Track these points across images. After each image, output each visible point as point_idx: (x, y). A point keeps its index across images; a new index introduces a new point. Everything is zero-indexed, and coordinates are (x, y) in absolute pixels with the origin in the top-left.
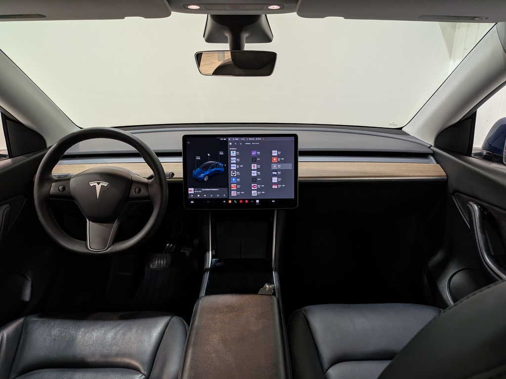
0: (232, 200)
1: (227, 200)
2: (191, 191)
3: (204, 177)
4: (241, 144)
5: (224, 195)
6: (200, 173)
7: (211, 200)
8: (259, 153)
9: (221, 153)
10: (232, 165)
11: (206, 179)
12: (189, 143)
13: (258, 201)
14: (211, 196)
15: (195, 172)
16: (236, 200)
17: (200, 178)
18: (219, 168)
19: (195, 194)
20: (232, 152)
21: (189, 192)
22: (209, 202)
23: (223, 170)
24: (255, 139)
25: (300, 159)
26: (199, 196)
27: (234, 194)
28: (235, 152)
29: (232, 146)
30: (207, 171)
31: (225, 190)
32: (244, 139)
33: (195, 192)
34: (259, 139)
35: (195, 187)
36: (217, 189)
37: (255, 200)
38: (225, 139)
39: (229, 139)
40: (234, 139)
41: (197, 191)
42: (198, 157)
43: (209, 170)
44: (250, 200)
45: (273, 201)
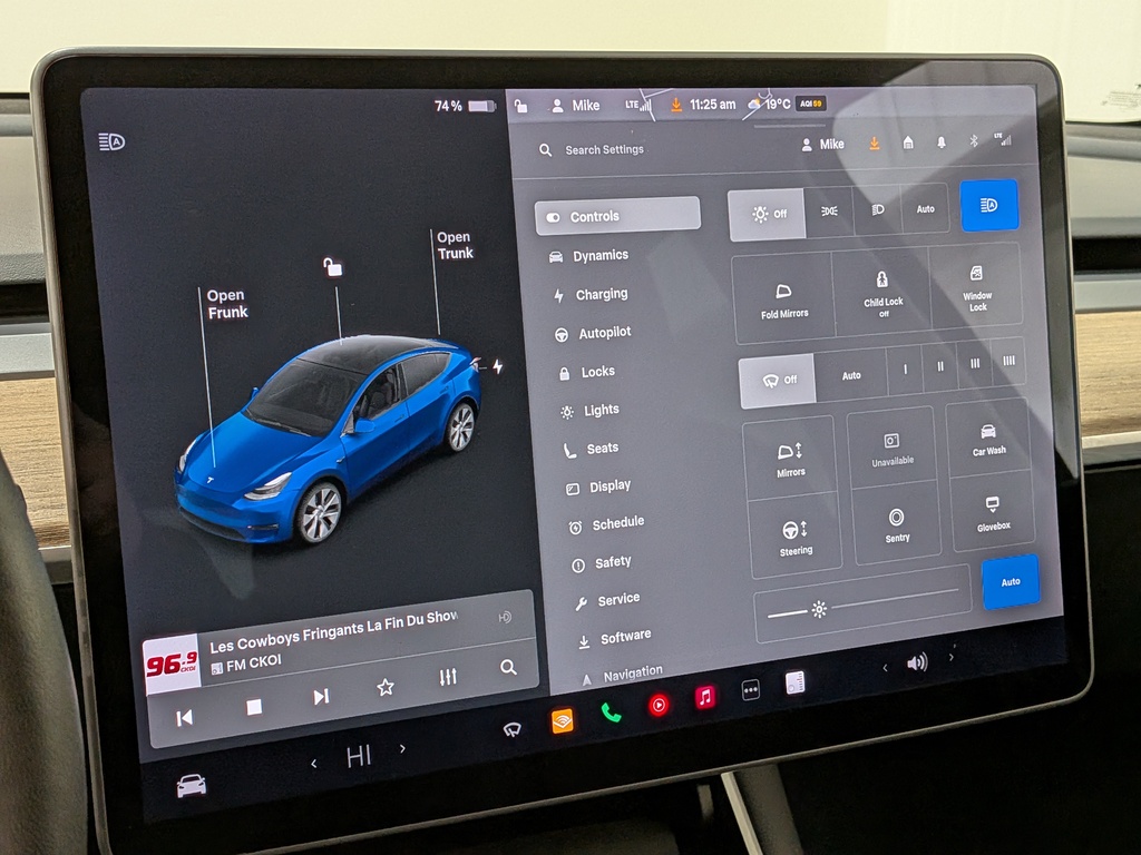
0: (575, 701)
1: (537, 706)
2: (168, 665)
3: (300, 507)
5: (508, 667)
6: (249, 466)
7: (383, 731)
9: (455, 248)
11: (319, 520)
12: (110, 142)
13: (795, 682)
14: (387, 688)
15: (201, 464)
16: (616, 695)
17: (264, 519)
19: (213, 692)
21: (155, 685)
22: (363, 756)
24: (743, 105)
26: (254, 707)
30: (324, 435)
31: (507, 617)
32: (648, 107)
33: (217, 668)
34: (772, 104)
35: (209, 617)
36: (434, 617)
37: (772, 673)
38: (478, 106)
39: (521, 105)
40: (566, 105)
41: (237, 655)
42: (221, 297)
43: (346, 424)
44: (731, 680)
45: (912, 664)
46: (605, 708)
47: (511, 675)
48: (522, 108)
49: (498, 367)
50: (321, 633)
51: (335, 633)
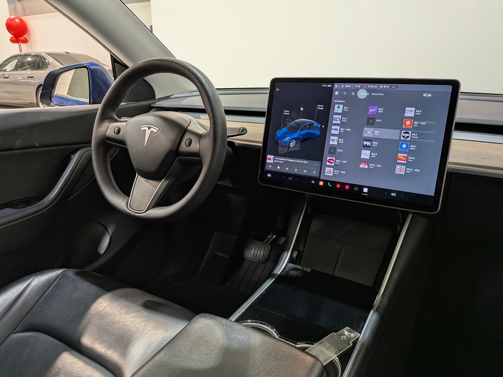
0: (324, 181)
1: (318, 180)
2: (270, 159)
3: (290, 142)
4: (353, 94)
7: (294, 176)
8: (381, 110)
9: (320, 107)
10: (333, 127)
11: (292, 145)
12: (278, 90)
14: (296, 170)
15: (279, 133)
16: (331, 182)
17: (286, 142)
18: (313, 129)
20: (336, 106)
21: (268, 161)
22: (291, 178)
23: (318, 133)
24: (379, 87)
26: (279, 168)
27: (329, 172)
28: (342, 106)
29: (338, 97)
30: (295, 133)
31: (316, 165)
32: (359, 87)
33: (275, 161)
34: (385, 87)
35: (276, 154)
36: (305, 162)
37: (361, 187)
38: (329, 86)
40: (344, 86)
41: (278, 160)
42: (286, 111)
43: (299, 131)
44: (352, 186)
45: (392, 194)
46: (329, 183)
47: (315, 173)
48: (336, 86)
49: (323, 126)
50: (289, 160)
51: (291, 161)
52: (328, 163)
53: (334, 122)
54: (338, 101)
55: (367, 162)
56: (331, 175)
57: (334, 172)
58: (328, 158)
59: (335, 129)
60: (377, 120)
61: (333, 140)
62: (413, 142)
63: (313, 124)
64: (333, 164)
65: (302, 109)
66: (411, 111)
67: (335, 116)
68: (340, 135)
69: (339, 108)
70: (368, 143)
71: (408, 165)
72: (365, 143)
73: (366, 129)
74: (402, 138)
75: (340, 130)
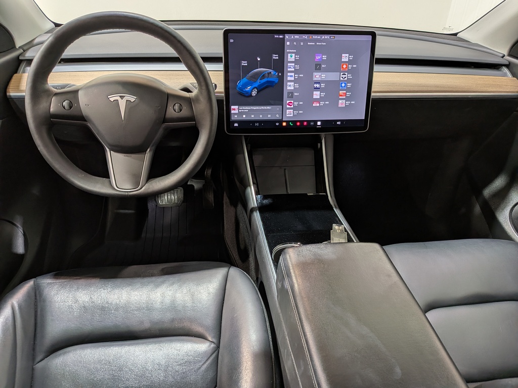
0: (286, 122)
1: (281, 122)
2: (234, 109)
3: (252, 91)
4: (302, 44)
5: (277, 116)
6: (246, 85)
7: (260, 122)
8: (324, 57)
9: (275, 57)
10: (289, 74)
11: (254, 93)
12: (231, 41)
13: (319, 123)
14: (261, 116)
15: (240, 84)
16: (292, 122)
17: (247, 92)
18: (271, 77)
19: (239, 114)
20: (289, 55)
21: (232, 112)
22: (257, 124)
23: (277, 80)
24: (321, 38)
25: (377, 68)
26: (244, 116)
27: (290, 114)
28: (294, 55)
29: (290, 48)
30: (256, 82)
31: (278, 109)
32: (306, 37)
33: (240, 111)
34: (326, 37)
35: (240, 104)
36: (268, 108)
37: (316, 122)
38: (281, 37)
39: (287, 36)
40: (294, 37)
41: (242, 109)
42: (244, 62)
43: (259, 81)
44: (309, 122)
45: (338, 123)
47: (278, 117)
49: (280, 74)
50: (253, 108)
51: (255, 108)
52: (288, 106)
53: (289, 70)
54: (290, 51)
55: (318, 101)
56: (292, 115)
57: (293, 113)
58: (288, 102)
59: (291, 76)
60: (323, 66)
61: (290, 86)
62: (349, 81)
63: (270, 73)
64: (292, 106)
65: (259, 59)
66: (346, 57)
67: (289, 64)
68: (295, 81)
69: (291, 57)
70: (318, 86)
71: (347, 99)
72: (315, 85)
73: (315, 74)
74: (341, 79)
75: (295, 76)
